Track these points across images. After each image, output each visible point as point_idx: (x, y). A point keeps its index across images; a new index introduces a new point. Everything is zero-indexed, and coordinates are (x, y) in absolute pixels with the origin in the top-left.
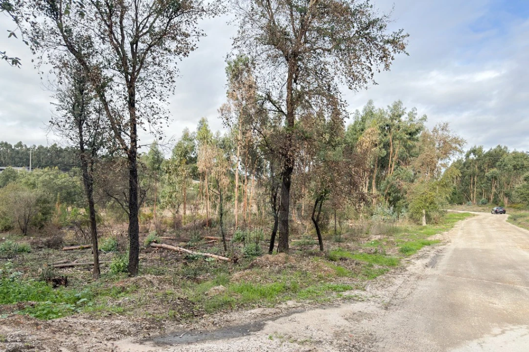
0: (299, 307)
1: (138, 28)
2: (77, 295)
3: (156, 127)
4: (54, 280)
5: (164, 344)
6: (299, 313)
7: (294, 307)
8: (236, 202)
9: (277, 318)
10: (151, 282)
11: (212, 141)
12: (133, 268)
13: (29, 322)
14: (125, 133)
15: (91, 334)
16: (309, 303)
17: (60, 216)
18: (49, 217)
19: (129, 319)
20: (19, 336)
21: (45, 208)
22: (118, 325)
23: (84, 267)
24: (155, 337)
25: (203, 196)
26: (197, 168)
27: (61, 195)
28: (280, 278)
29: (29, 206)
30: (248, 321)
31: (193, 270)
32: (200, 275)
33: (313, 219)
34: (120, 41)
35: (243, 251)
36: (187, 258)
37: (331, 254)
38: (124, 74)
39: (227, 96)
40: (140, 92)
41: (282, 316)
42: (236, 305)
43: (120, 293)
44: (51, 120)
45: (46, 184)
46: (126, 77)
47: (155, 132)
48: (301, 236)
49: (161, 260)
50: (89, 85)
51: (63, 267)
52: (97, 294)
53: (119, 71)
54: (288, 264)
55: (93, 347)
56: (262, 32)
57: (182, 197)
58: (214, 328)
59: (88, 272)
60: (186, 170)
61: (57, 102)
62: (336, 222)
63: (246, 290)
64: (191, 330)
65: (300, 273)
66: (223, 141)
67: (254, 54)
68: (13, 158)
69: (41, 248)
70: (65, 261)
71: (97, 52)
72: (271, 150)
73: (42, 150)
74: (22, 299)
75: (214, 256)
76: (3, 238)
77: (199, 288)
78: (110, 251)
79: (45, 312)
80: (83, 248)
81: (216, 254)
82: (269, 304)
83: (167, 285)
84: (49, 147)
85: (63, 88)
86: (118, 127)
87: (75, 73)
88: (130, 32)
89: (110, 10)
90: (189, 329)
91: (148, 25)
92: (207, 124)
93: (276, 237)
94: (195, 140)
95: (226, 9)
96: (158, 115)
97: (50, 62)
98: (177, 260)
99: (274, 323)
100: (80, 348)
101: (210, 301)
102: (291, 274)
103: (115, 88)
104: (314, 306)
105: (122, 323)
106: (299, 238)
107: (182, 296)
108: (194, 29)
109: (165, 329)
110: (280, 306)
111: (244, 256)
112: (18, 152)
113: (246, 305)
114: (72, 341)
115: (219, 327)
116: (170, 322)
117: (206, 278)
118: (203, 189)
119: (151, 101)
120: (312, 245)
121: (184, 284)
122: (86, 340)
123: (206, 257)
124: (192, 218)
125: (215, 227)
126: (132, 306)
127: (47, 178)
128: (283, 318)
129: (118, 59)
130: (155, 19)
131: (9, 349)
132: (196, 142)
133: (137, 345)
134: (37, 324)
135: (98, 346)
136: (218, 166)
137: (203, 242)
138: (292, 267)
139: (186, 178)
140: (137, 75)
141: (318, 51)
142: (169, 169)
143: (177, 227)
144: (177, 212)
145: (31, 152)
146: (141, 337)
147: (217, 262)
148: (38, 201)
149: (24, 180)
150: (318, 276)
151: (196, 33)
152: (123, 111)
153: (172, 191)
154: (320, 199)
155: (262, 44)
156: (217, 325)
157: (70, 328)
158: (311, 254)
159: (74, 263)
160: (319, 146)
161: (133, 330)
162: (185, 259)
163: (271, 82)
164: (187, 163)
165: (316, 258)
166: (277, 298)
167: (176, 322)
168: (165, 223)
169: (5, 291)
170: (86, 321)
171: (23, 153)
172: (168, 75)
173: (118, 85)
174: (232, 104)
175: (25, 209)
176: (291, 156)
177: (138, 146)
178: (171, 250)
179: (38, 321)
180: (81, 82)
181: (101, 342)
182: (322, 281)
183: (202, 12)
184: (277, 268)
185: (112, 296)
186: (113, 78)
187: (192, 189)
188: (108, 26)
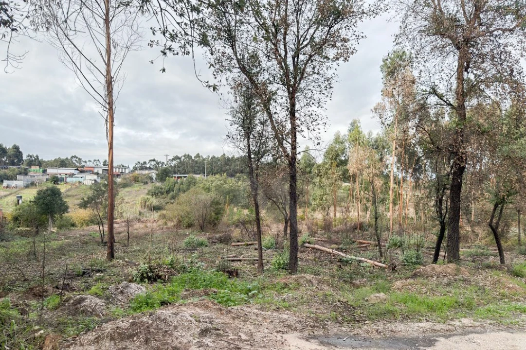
0: (477, 327)
1: (299, 41)
2: (249, 287)
3: (315, 133)
4: (228, 272)
5: (329, 344)
6: (478, 333)
7: (470, 327)
8: (391, 205)
9: (450, 336)
10: (310, 281)
11: (364, 142)
12: (292, 266)
13: (215, 307)
14: (287, 141)
15: (263, 325)
16: (491, 324)
17: (229, 216)
18: (220, 216)
19: (295, 314)
20: (208, 318)
21: (217, 209)
22: (285, 319)
23: (249, 261)
24: (319, 337)
25: (353, 198)
26: (348, 170)
27: (229, 198)
28: (450, 292)
29: (205, 207)
30: (416, 334)
31: (348, 273)
32: (356, 279)
33: (490, 225)
34: (283, 55)
35: (401, 258)
36: (340, 261)
37: (516, 268)
38: (286, 87)
39: (382, 95)
40: (300, 101)
41: (456, 335)
42: (400, 316)
43: (283, 288)
44: (228, 134)
45: (218, 188)
46: (288, 89)
47: (313, 138)
48: (471, 245)
49: (315, 260)
50: (256, 101)
51: (233, 261)
52: (264, 287)
53: (283, 84)
54: (460, 277)
55: (265, 337)
56: (426, 23)
57: (331, 199)
58: (379, 337)
59: (253, 266)
60: (337, 172)
61: (230, 118)
62: (519, 230)
63: (410, 301)
64: (354, 335)
65: (476, 288)
66: (376, 142)
67: (419, 48)
68: (193, 167)
69: (215, 243)
70: (234, 255)
71: (264, 70)
72: (438, 148)
73: (214, 160)
74: (207, 286)
75: (369, 261)
76: (187, 233)
77: (357, 292)
78: (269, 248)
79: (225, 299)
80: (247, 245)
81: (371, 259)
82: (439, 319)
83: (326, 286)
84: (219, 156)
85: (235, 105)
86: (281, 136)
87: (244, 91)
88: (292, 46)
89: (276, 30)
90: (352, 334)
91: (308, 37)
92: (359, 125)
93: (442, 245)
94: (345, 142)
95: (388, 7)
96: (317, 121)
97: (227, 84)
98: (331, 262)
99: (447, 341)
100: (255, 336)
101: (371, 308)
102: (464, 288)
103: (279, 101)
104: (497, 328)
105: (289, 317)
106: (469, 247)
107: (341, 299)
108: (353, 33)
109: (328, 330)
110: (453, 323)
111: (403, 264)
112: (196, 162)
113: (411, 317)
114: (248, 329)
115: (384, 336)
116: (332, 324)
117: (363, 284)
118: (353, 191)
119: (310, 109)
120: (487, 256)
121: (342, 287)
122: (259, 330)
123: (360, 261)
124: (343, 221)
125: (367, 231)
126: (295, 302)
127: (219, 183)
128: (458, 337)
129: (281, 74)
130: (315, 31)
131: (202, 328)
132: (347, 144)
133: (304, 341)
134: (221, 310)
135: (270, 337)
136: (370, 167)
137: (355, 245)
138: (465, 280)
139: (336, 181)
140: (298, 86)
141: (495, 33)
142: (320, 172)
143: (329, 229)
144: (327, 214)
145: (206, 161)
146: (306, 333)
147: (372, 268)
148: (212, 202)
149: (201, 185)
150: (500, 294)
151: (356, 36)
152: (286, 121)
153: (322, 194)
154: (499, 203)
155: (427, 36)
156: (382, 334)
157: (246, 316)
158: (489, 267)
159: (241, 258)
160: (500, 141)
161: (299, 326)
162: (339, 261)
163: (438, 74)
164: (337, 166)
165: (495, 271)
166: (448, 314)
167: (338, 325)
168: (317, 225)
169: (194, 278)
170: (259, 312)
171: (200, 162)
172: (326, 82)
173: (282, 98)
174: (387, 102)
175: (203, 209)
176: (464, 154)
177: (297, 152)
178: (322, 251)
179: (220, 306)
180: (249, 98)
181: (272, 334)
182: (506, 300)
183: (362, 15)
184: (445, 280)
185: (277, 291)
186: (277, 92)
187: (342, 191)
188: (274, 44)
